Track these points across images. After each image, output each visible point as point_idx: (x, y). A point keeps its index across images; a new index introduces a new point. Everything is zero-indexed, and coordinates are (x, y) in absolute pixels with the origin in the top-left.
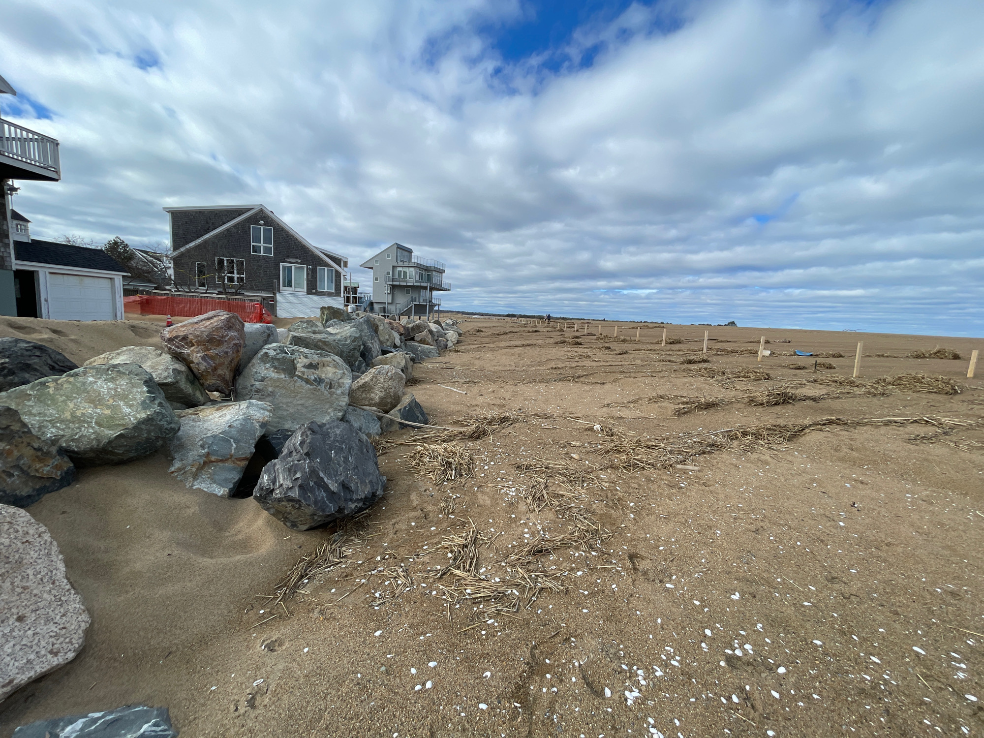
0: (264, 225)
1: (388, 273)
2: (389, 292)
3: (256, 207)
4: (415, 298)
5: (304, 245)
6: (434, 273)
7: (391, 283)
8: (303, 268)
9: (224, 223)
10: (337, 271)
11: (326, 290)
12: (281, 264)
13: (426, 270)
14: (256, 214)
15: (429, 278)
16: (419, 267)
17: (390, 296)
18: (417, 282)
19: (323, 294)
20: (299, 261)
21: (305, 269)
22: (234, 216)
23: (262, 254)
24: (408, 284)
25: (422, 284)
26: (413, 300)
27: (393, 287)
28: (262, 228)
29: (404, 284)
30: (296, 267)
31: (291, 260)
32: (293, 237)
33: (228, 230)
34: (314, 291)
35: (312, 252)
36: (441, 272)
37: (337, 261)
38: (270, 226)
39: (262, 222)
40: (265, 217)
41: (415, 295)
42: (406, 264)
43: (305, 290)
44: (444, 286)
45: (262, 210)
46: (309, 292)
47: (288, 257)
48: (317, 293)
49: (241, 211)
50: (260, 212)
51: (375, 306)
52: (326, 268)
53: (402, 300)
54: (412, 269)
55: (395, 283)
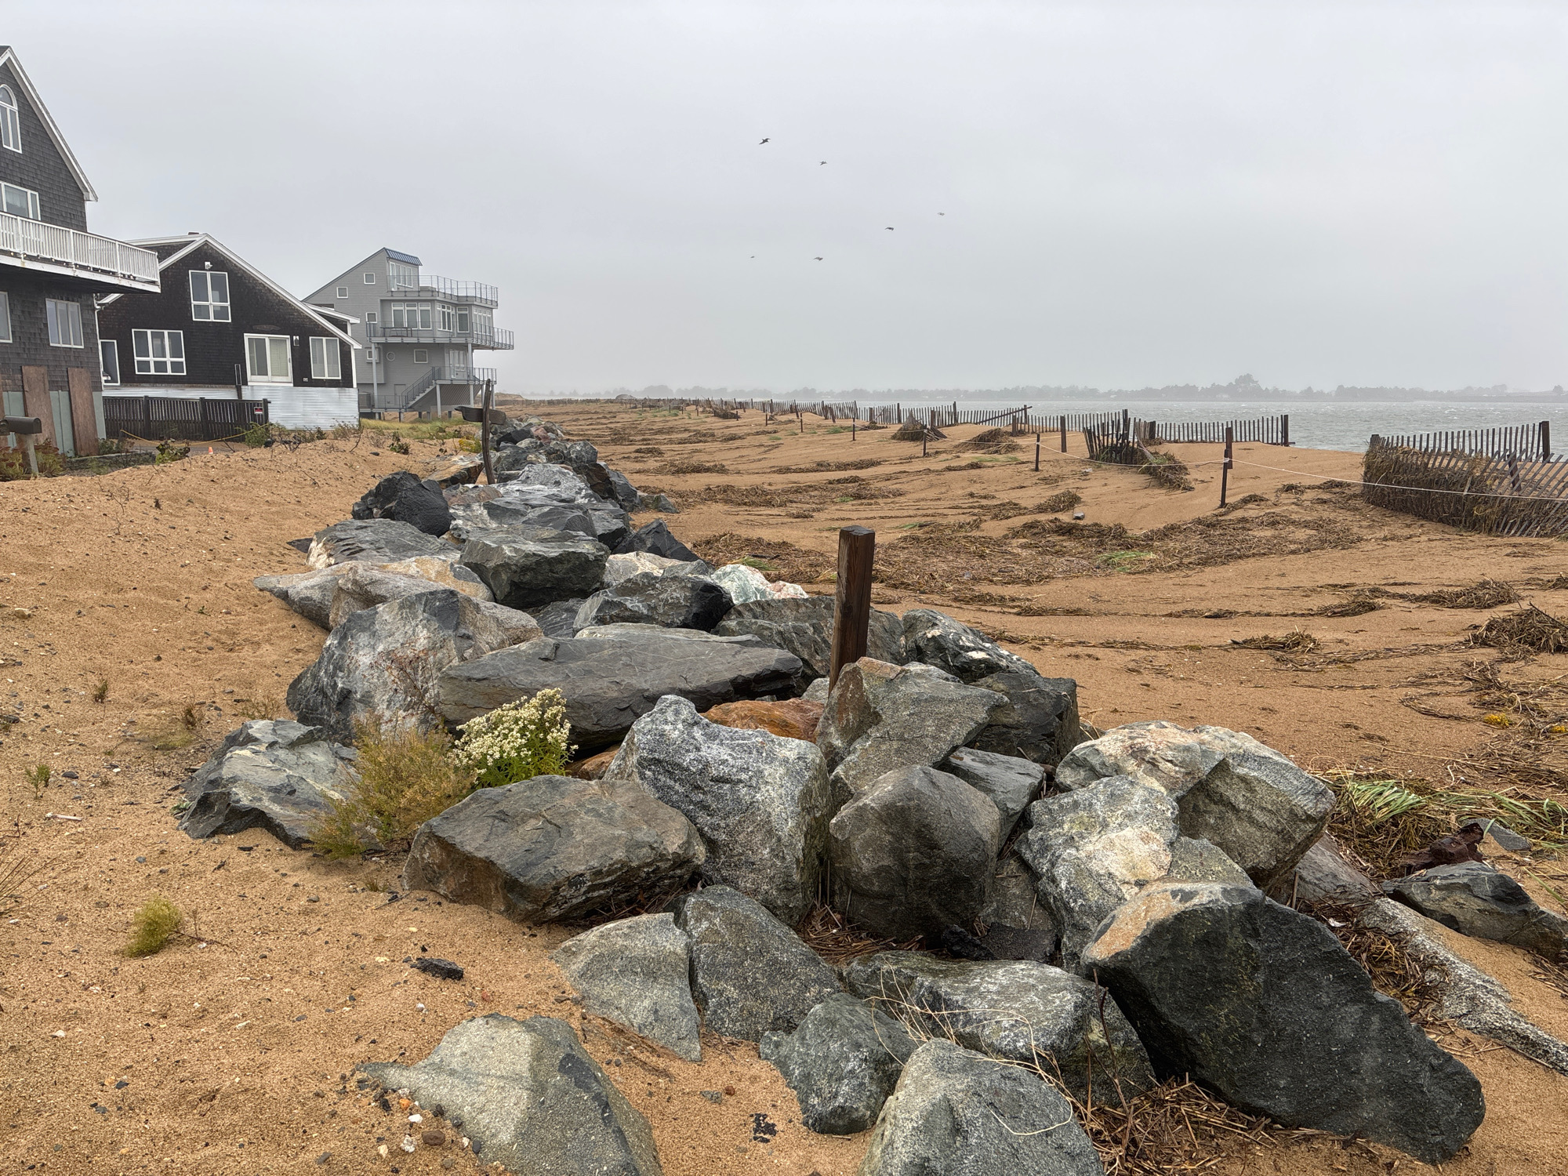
0: (212, 269)
1: (372, 316)
2: (377, 359)
3: (197, 239)
4: (439, 371)
5: (282, 299)
6: (475, 311)
7: (382, 340)
8: (285, 341)
10: (343, 343)
11: (327, 377)
12: (247, 336)
13: (456, 305)
14: (198, 251)
15: (464, 322)
16: (443, 300)
17: (381, 370)
18: (441, 333)
19: (321, 384)
20: (277, 328)
21: (288, 343)
23: (212, 319)
24: (422, 341)
25: (455, 340)
26: (436, 375)
27: (385, 349)
28: (208, 274)
29: (414, 340)
30: (271, 340)
31: (263, 328)
32: (264, 287)
34: (306, 379)
35: (298, 311)
36: (490, 306)
37: (342, 325)
38: (222, 270)
39: (208, 264)
40: (212, 255)
41: (438, 364)
42: (412, 296)
43: (290, 377)
44: (498, 339)
45: (206, 243)
46: (298, 382)
47: (258, 323)
48: (312, 383)
49: (172, 246)
50: (204, 246)
52: (324, 339)
53: (410, 377)
55: (391, 340)
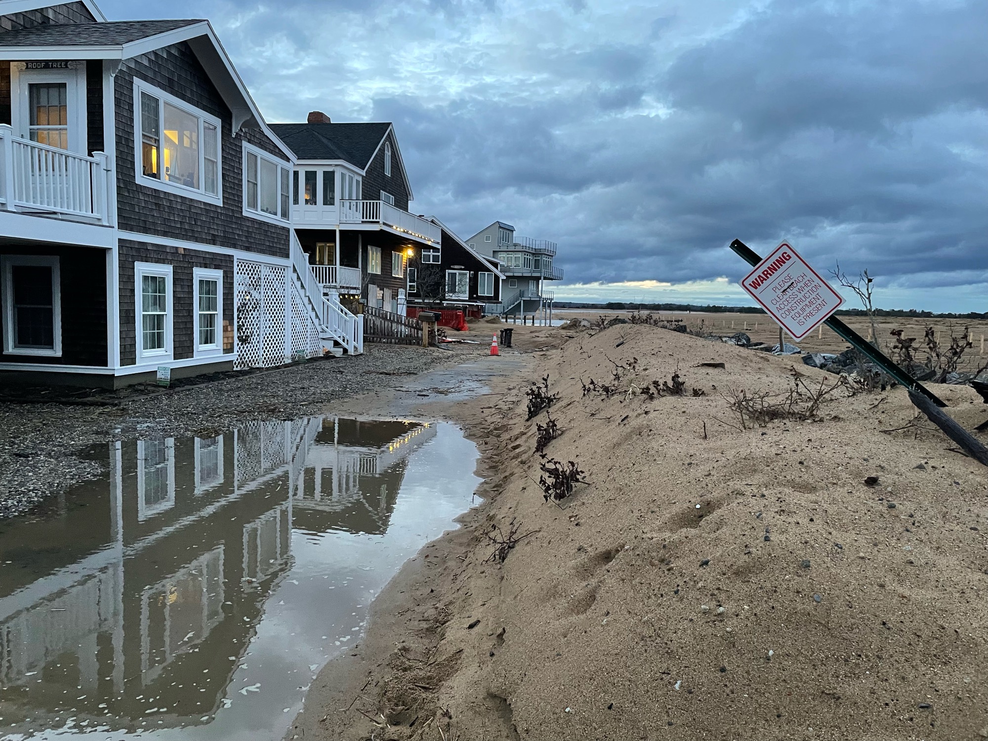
4: (524, 292)
5: (467, 251)
6: (544, 258)
10: (496, 276)
11: (486, 295)
12: (447, 271)
13: (534, 254)
15: (537, 265)
16: (528, 251)
18: (525, 271)
19: (483, 298)
20: (463, 267)
21: (468, 275)
23: (431, 262)
24: (516, 275)
25: (532, 274)
26: (522, 294)
29: (511, 274)
30: (459, 274)
31: (456, 267)
32: (458, 244)
34: (475, 296)
35: (475, 258)
36: (552, 255)
37: (495, 265)
41: (523, 288)
42: (512, 249)
43: (467, 295)
44: (555, 274)
46: (471, 297)
47: (453, 264)
48: (478, 298)
52: (486, 273)
54: (519, 255)
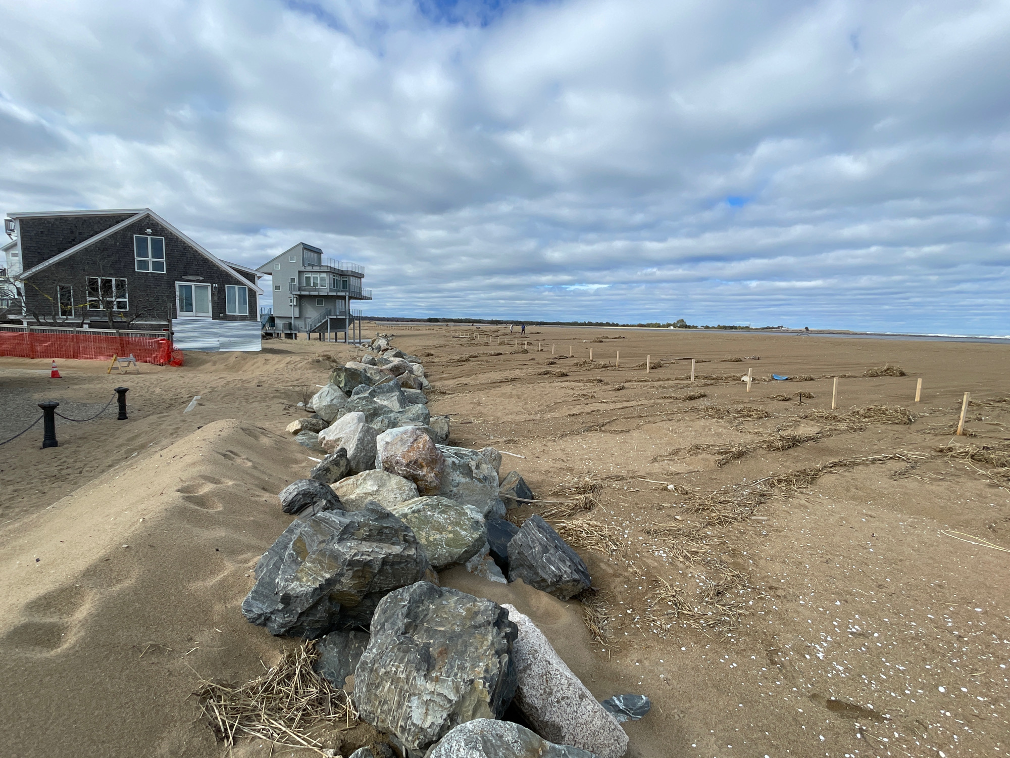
0: (152, 234)
1: (293, 280)
2: (295, 303)
3: (141, 212)
4: (330, 311)
5: (207, 259)
6: (352, 279)
7: (298, 293)
8: (207, 287)
9: (96, 233)
10: (251, 290)
11: (237, 314)
12: (177, 283)
13: (341, 275)
14: (140, 221)
15: (345, 285)
16: (333, 272)
17: (297, 310)
18: (331, 290)
19: (233, 318)
20: (201, 278)
21: (210, 288)
22: (109, 223)
23: (151, 270)
24: (321, 294)
25: (340, 294)
26: (328, 313)
27: (301, 298)
28: (149, 238)
29: (316, 293)
30: (196, 287)
31: (191, 278)
32: (192, 249)
33: (102, 241)
34: (222, 315)
35: (218, 268)
36: (360, 276)
37: (251, 277)
38: (160, 236)
39: (149, 231)
40: (152, 224)
41: (330, 306)
42: (317, 269)
43: (210, 314)
44: (364, 294)
45: (148, 216)
46: (216, 316)
47: (186, 274)
48: (226, 318)
49: (120, 217)
50: (146, 217)
51: (277, 321)
52: (237, 287)
53: (313, 314)
54: (324, 275)
55: (303, 293)
